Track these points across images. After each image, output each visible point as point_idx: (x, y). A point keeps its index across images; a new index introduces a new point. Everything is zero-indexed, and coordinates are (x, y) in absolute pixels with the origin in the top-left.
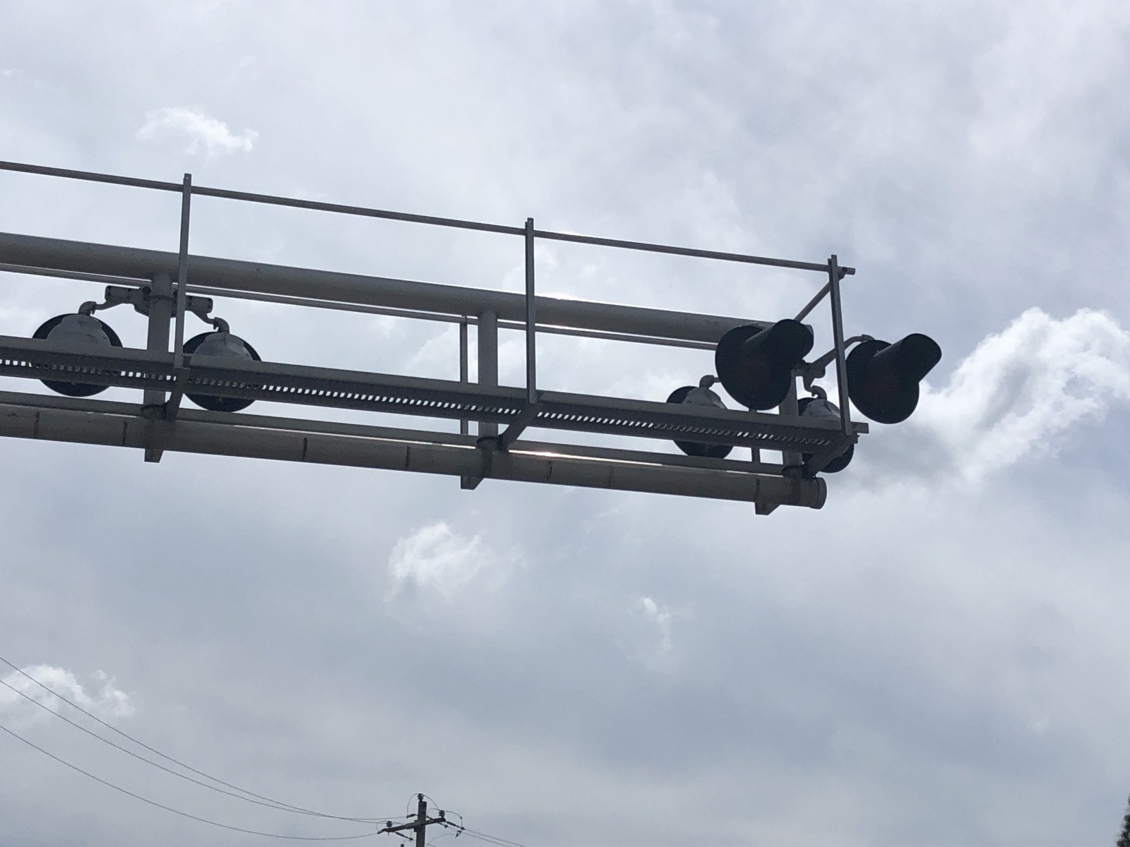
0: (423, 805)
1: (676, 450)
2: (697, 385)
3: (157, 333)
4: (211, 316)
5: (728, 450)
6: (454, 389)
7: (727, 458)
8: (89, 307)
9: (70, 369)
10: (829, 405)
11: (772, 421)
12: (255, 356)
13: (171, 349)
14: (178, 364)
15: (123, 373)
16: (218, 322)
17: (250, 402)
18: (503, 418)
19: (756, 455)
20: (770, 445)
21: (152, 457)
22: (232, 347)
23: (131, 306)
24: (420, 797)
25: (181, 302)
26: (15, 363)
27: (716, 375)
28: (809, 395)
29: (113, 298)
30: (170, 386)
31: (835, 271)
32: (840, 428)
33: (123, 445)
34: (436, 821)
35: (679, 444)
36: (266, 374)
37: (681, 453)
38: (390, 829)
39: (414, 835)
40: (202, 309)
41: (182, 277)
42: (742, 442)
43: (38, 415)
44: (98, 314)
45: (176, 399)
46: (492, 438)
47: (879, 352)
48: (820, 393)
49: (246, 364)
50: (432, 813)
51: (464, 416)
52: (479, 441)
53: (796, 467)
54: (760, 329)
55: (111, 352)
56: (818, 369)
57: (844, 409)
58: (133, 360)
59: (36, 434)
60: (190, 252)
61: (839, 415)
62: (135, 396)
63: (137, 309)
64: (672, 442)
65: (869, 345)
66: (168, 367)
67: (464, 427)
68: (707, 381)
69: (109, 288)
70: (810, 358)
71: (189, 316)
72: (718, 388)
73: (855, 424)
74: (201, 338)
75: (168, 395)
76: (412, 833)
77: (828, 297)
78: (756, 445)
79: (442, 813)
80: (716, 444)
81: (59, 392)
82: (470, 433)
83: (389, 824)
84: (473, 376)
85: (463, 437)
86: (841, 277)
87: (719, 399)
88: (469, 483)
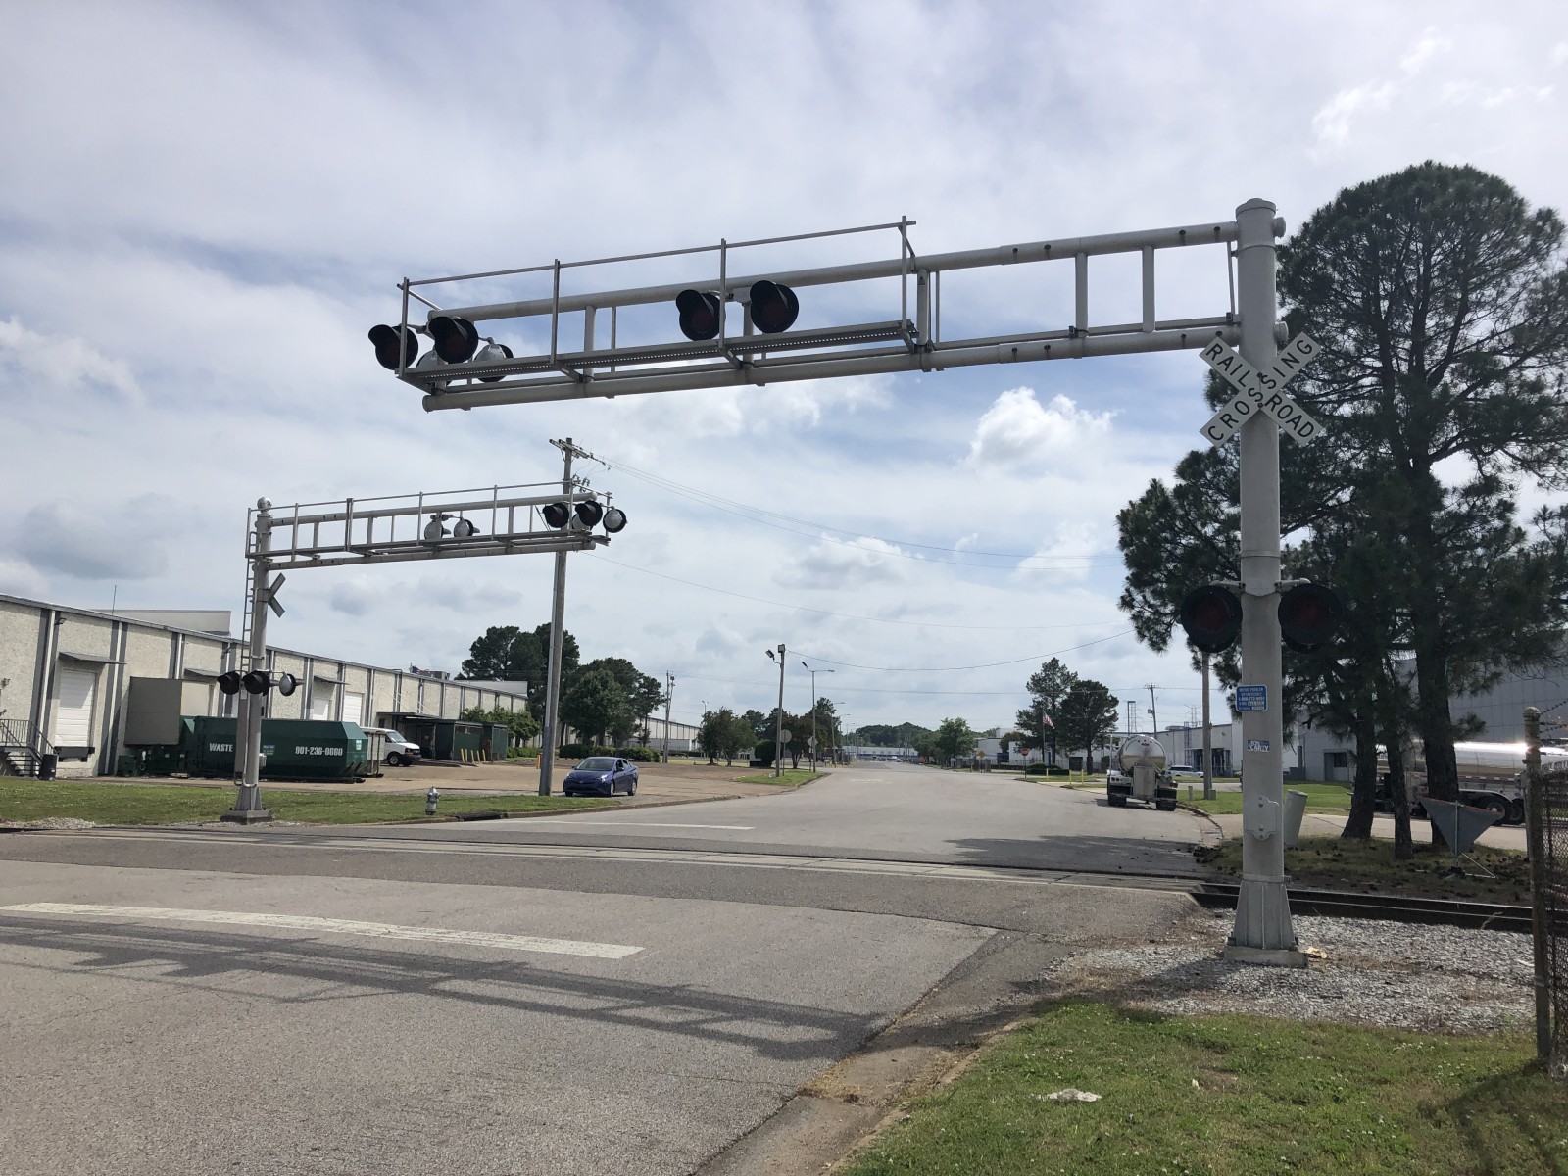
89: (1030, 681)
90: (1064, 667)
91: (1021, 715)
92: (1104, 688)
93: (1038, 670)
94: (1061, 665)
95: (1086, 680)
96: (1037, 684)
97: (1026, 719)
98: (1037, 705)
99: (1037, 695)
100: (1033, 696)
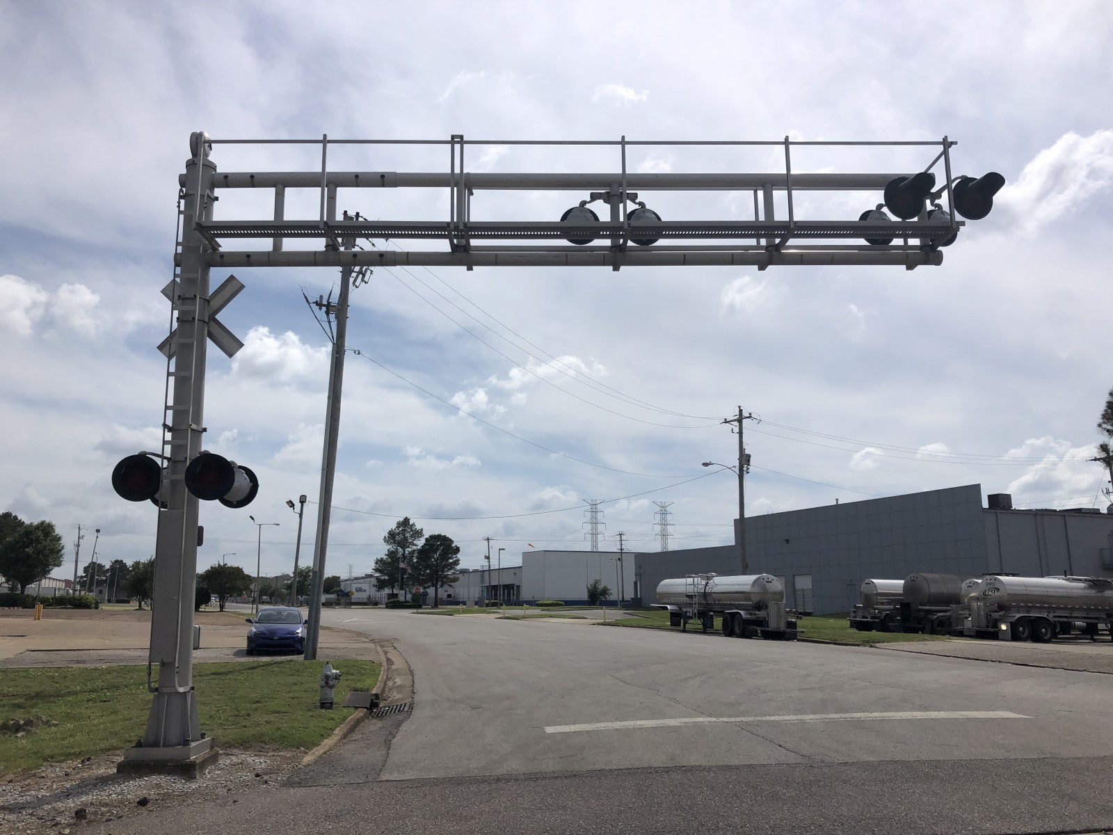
0: (741, 411)
1: (866, 243)
2: (875, 209)
3: (615, 213)
4: (637, 201)
5: (891, 240)
6: (753, 225)
7: (890, 244)
8: (583, 203)
9: (578, 233)
10: (943, 213)
11: (913, 225)
12: (659, 219)
13: (622, 219)
14: (626, 227)
15: (601, 233)
16: (640, 204)
17: (657, 240)
18: (778, 236)
19: (906, 242)
20: (913, 236)
21: (616, 269)
22: (647, 214)
23: (602, 201)
24: (739, 407)
25: (625, 196)
26: (555, 233)
27: (884, 203)
28: (933, 208)
29: (594, 197)
30: (621, 236)
31: (947, 144)
32: (950, 224)
33: (604, 265)
34: (748, 417)
35: (867, 240)
36: (664, 227)
37: (868, 244)
38: (726, 422)
39: (738, 424)
40: (633, 198)
41: (625, 185)
42: (898, 236)
43: (567, 255)
44: (588, 206)
45: (625, 242)
46: (772, 246)
47: (971, 184)
48: (939, 206)
49: (655, 223)
50: (745, 414)
51: (758, 237)
52: (766, 248)
53: (927, 246)
54: (907, 179)
55: (595, 224)
56: (938, 195)
57: (952, 214)
58: (605, 227)
59: (566, 264)
60: (627, 173)
61: (949, 217)
62: (607, 242)
63: (605, 202)
64: (863, 240)
65: (965, 180)
66: (621, 228)
67: (758, 242)
68: (880, 206)
69: (592, 193)
70: (934, 190)
71: (629, 202)
72: (885, 210)
73: (958, 222)
74: (633, 212)
75: (621, 241)
76: (736, 423)
77: (943, 158)
78: (906, 237)
79: (750, 414)
80: (885, 238)
81: (573, 243)
82: (762, 244)
83: (725, 420)
84: (762, 218)
85: (758, 247)
86: (950, 146)
87: (886, 215)
88: (762, 268)
89: (387, 535)
90: (413, 524)
91: (378, 561)
92: (451, 540)
93: (393, 526)
94: (411, 523)
95: (436, 534)
96: (392, 536)
97: (381, 565)
98: (391, 554)
99: (391, 546)
100: (388, 547)
